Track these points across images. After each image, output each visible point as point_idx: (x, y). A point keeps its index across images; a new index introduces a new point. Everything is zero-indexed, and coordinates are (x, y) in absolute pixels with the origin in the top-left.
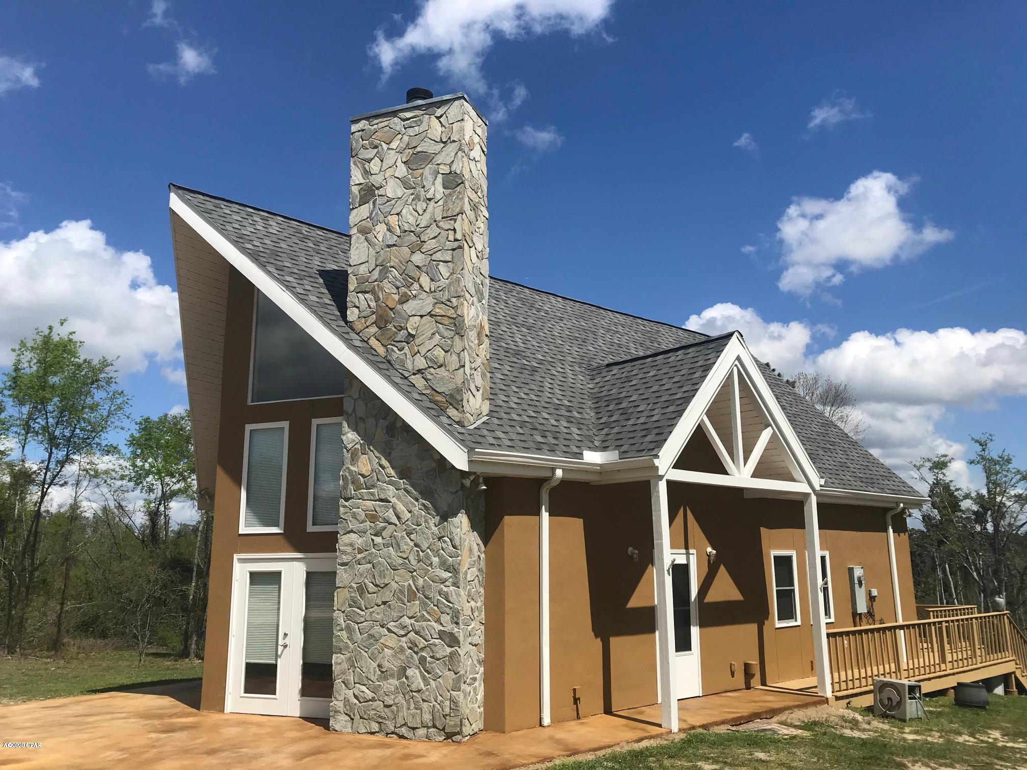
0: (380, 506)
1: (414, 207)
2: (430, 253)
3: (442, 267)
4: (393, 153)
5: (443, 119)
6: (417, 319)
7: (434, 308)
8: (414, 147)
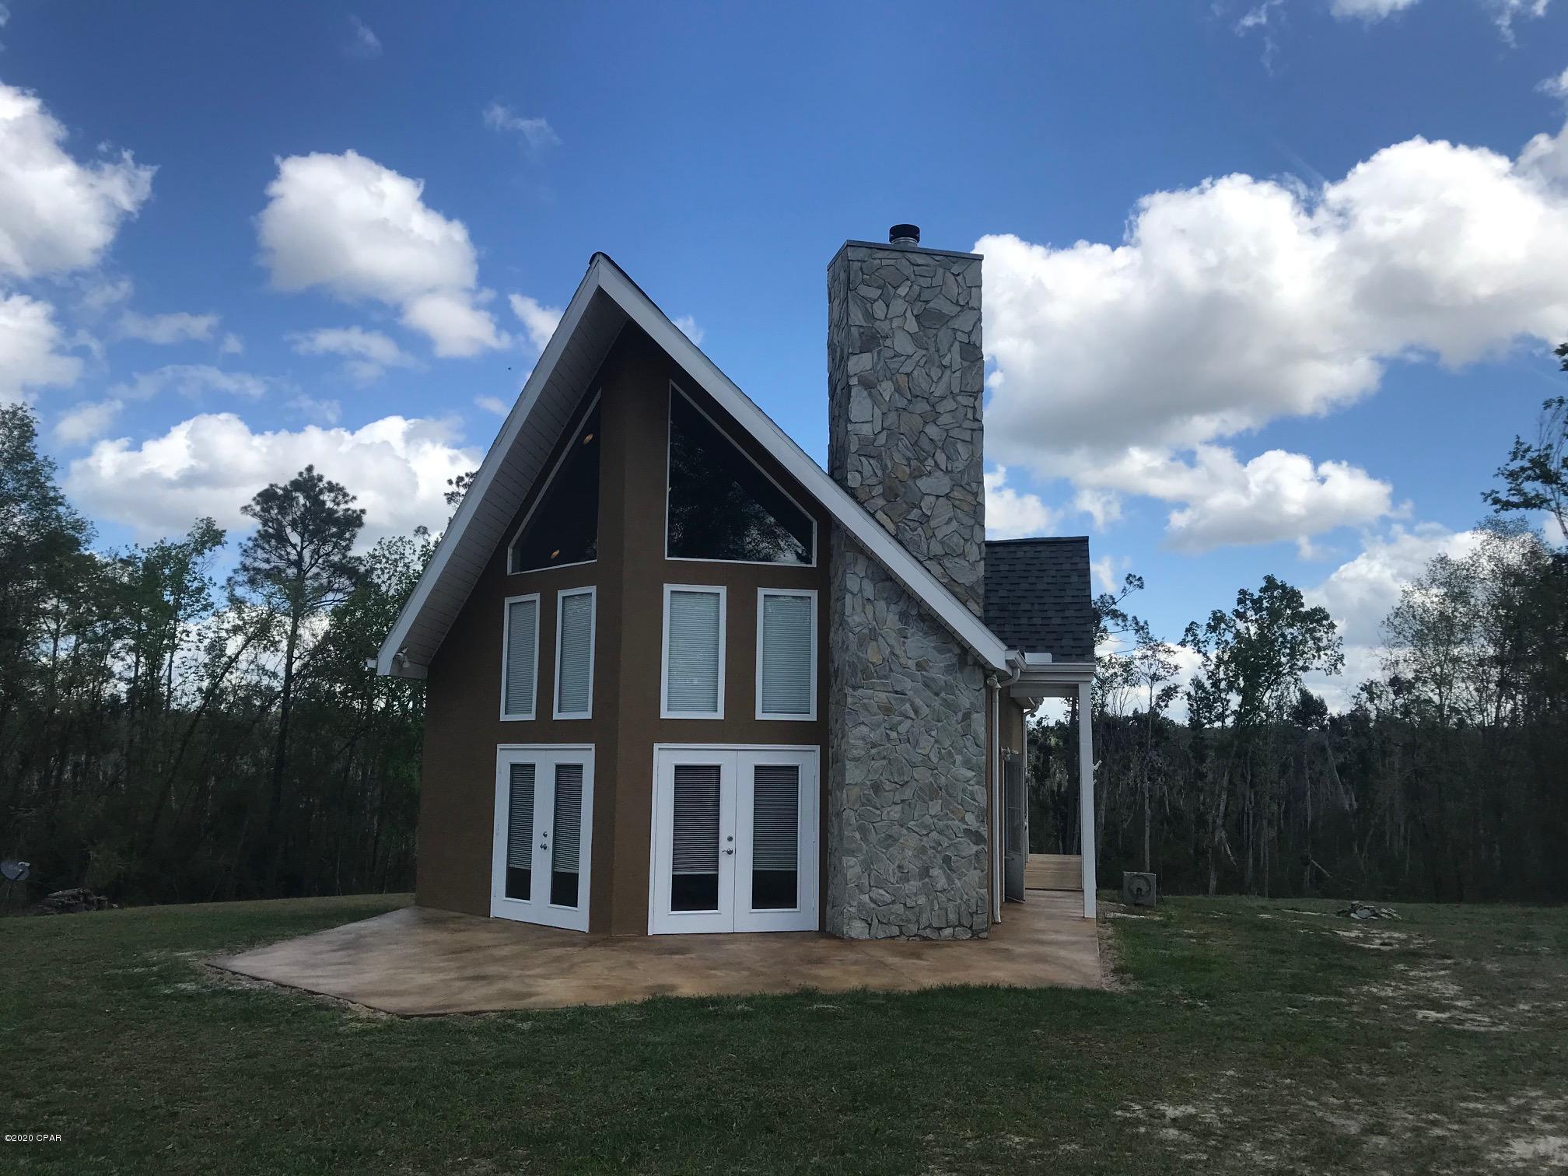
0: (896, 699)
1: (927, 371)
2: (947, 427)
3: (960, 446)
4: (900, 301)
5: (960, 278)
6: (932, 499)
7: (952, 490)
8: (927, 302)
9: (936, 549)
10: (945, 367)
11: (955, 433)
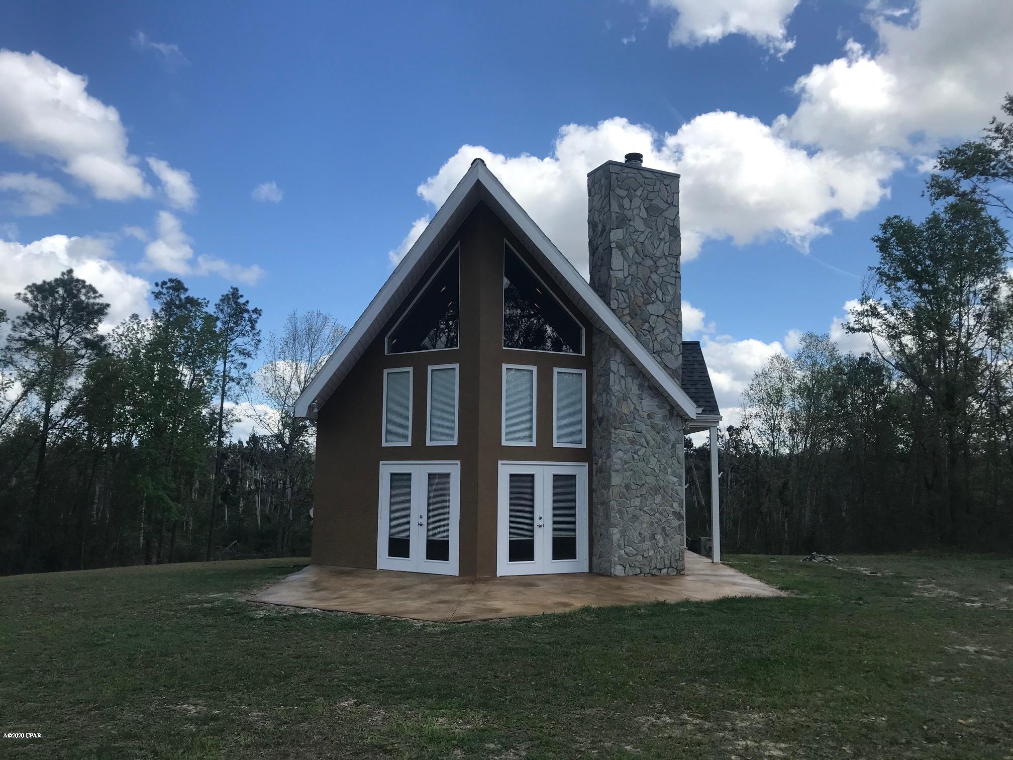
0: (637, 435)
1: (652, 241)
2: (663, 275)
3: (669, 287)
4: (638, 198)
5: (668, 187)
6: (655, 317)
7: (665, 313)
8: (651, 200)
9: (657, 347)
10: (661, 239)
11: (667, 279)
